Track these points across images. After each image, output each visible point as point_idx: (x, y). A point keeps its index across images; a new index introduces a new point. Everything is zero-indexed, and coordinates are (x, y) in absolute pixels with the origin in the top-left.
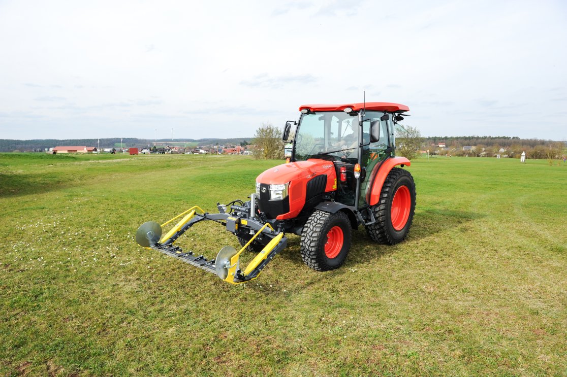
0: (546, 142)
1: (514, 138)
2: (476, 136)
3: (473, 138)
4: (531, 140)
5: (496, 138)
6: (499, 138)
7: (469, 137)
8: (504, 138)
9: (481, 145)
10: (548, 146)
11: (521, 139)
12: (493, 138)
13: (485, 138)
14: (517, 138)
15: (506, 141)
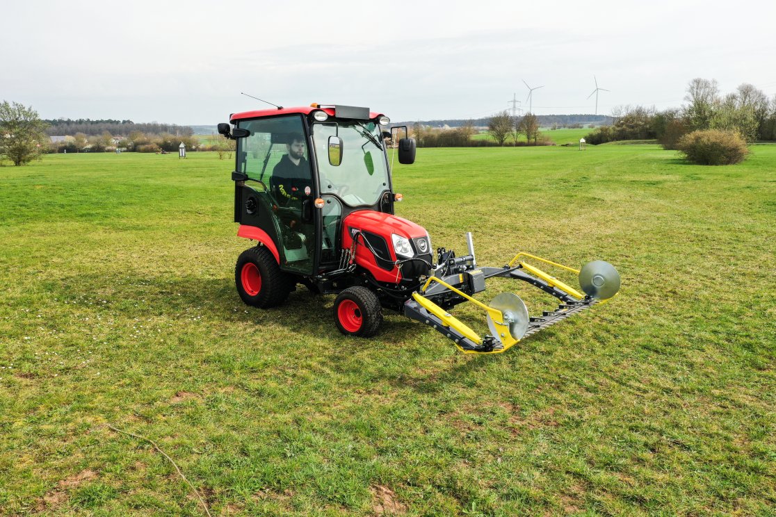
0: (169, 127)
1: (124, 122)
2: (66, 120)
3: (61, 122)
4: (149, 124)
5: (97, 122)
6: (102, 121)
7: (54, 121)
8: (110, 122)
9: (82, 134)
10: (174, 133)
11: (135, 123)
12: (92, 123)
13: (81, 122)
14: (129, 121)
15: (115, 126)
